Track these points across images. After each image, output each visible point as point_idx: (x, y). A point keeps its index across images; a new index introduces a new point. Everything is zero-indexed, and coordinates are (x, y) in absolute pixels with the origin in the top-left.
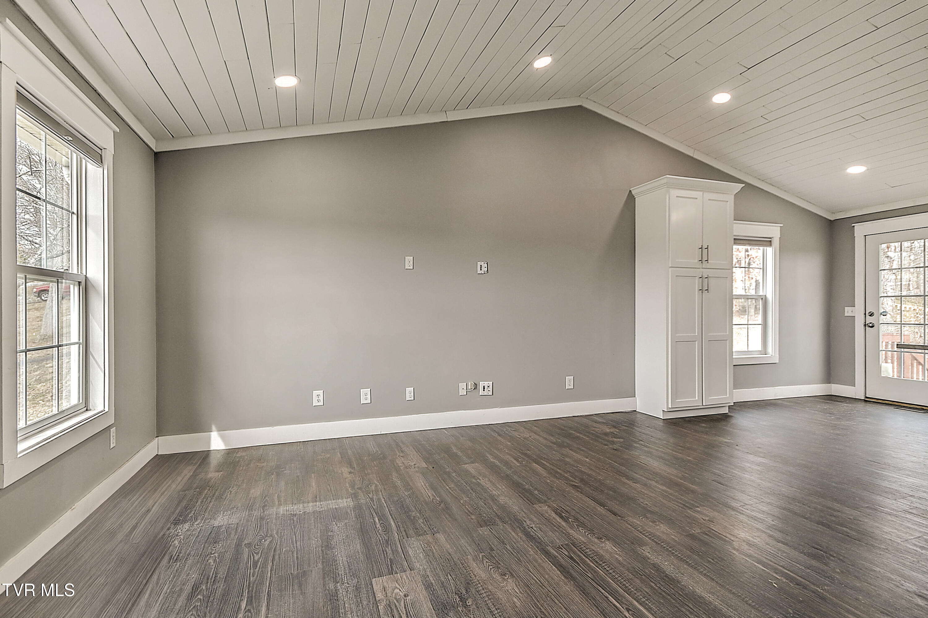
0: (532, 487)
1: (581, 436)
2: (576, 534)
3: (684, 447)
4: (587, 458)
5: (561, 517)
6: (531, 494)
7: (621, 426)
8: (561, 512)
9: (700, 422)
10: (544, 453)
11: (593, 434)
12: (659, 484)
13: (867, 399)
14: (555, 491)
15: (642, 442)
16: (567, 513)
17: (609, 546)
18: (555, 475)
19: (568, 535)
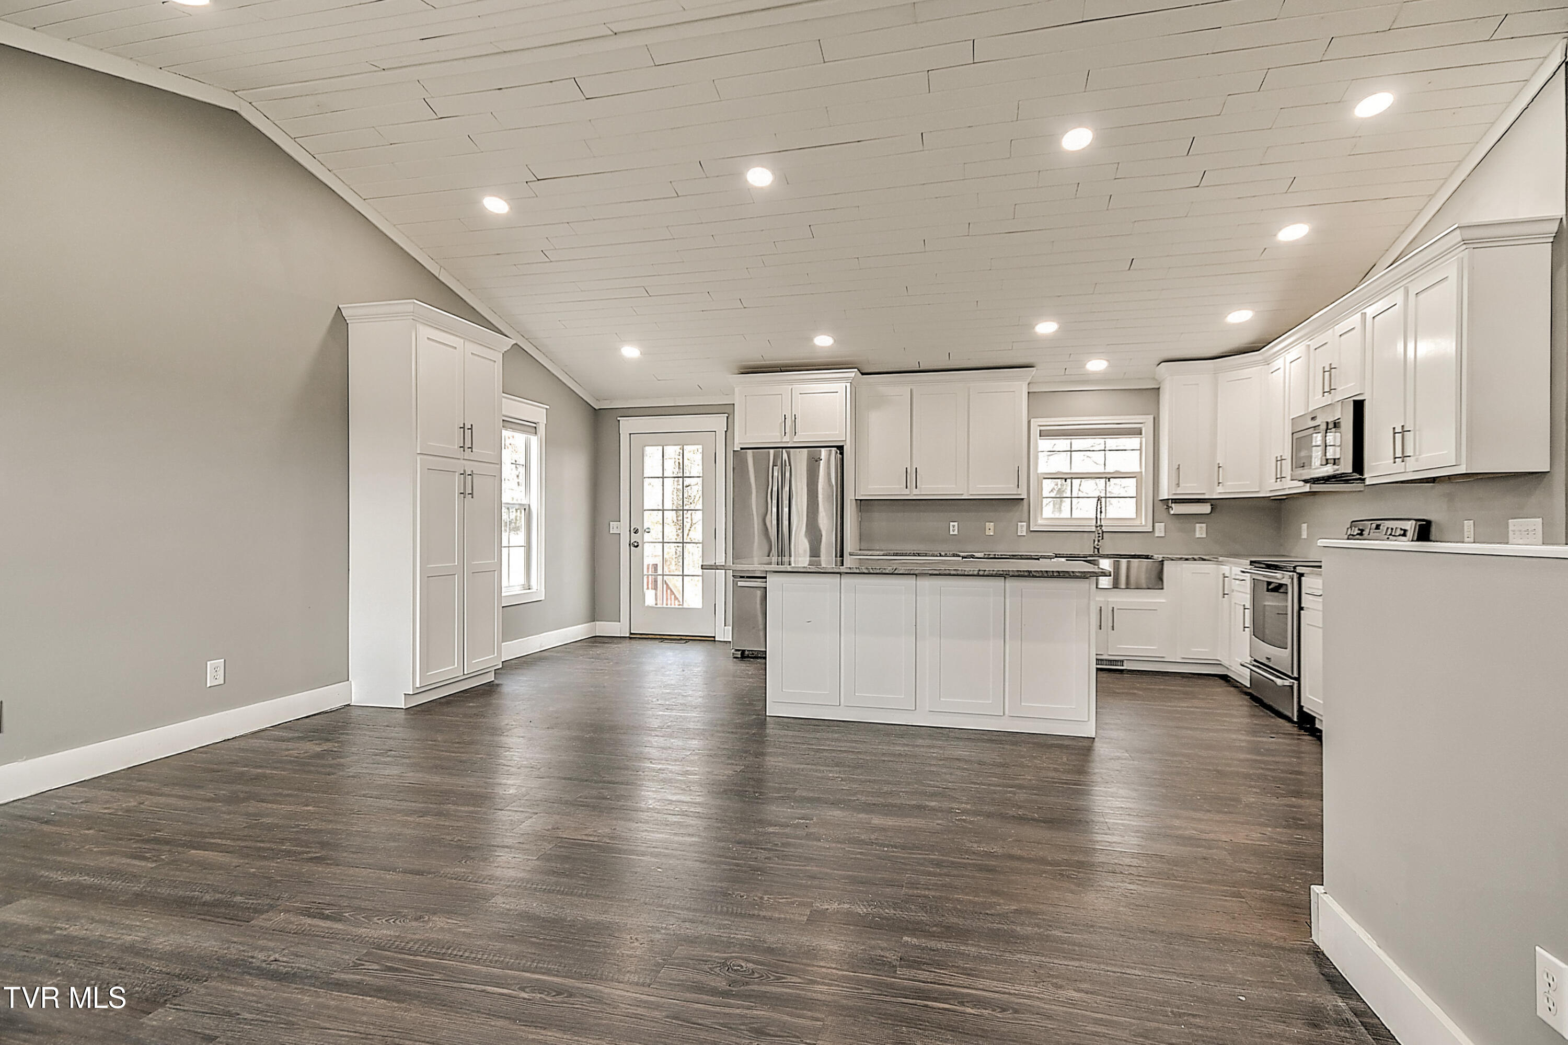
0: (222, 893)
1: (268, 772)
2: (373, 931)
3: (464, 743)
4: (307, 805)
5: (327, 918)
6: (228, 905)
7: (337, 736)
8: (318, 911)
9: (462, 701)
10: (201, 825)
11: (291, 762)
12: (458, 805)
13: (632, 636)
14: (278, 881)
15: (393, 752)
16: (331, 907)
17: (440, 921)
18: (259, 856)
19: (359, 940)
